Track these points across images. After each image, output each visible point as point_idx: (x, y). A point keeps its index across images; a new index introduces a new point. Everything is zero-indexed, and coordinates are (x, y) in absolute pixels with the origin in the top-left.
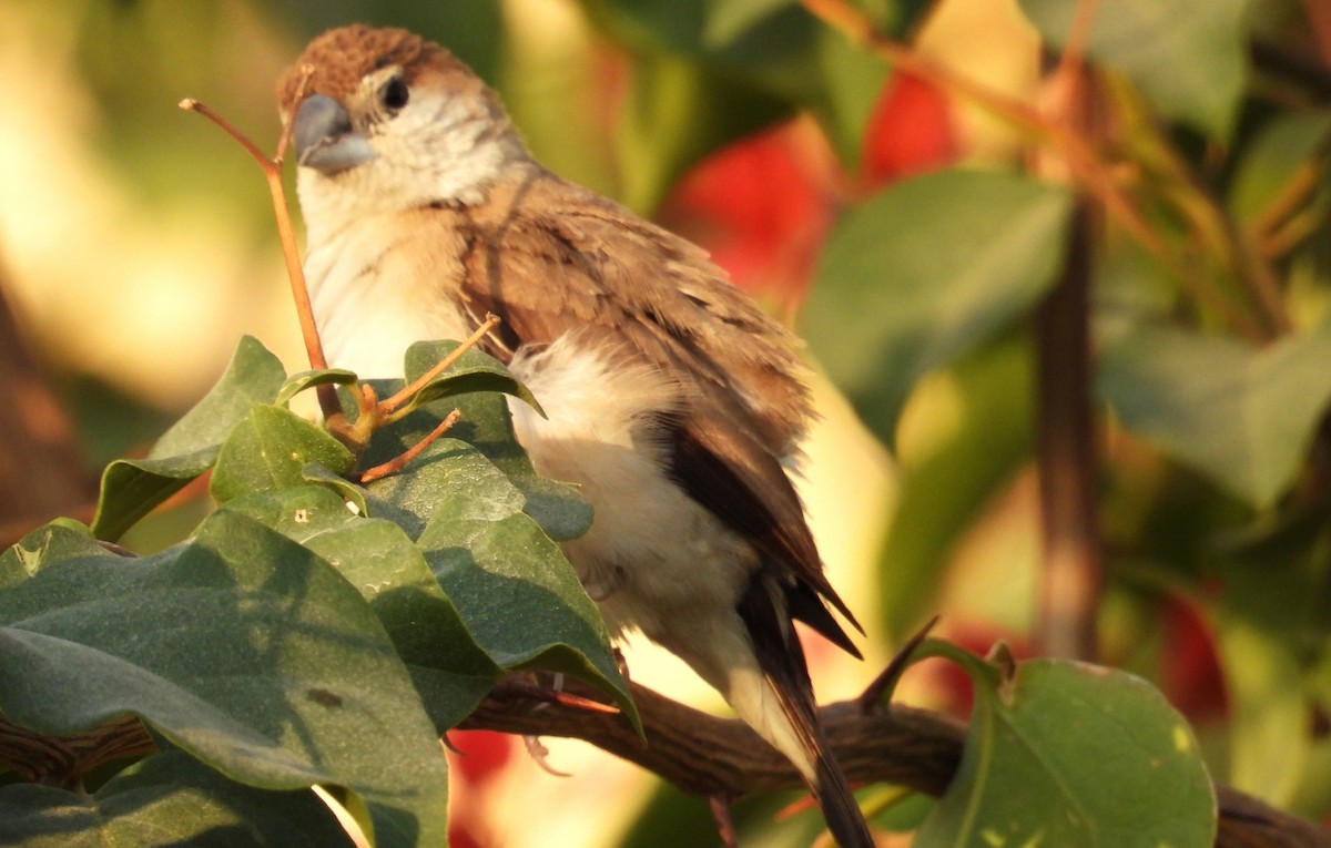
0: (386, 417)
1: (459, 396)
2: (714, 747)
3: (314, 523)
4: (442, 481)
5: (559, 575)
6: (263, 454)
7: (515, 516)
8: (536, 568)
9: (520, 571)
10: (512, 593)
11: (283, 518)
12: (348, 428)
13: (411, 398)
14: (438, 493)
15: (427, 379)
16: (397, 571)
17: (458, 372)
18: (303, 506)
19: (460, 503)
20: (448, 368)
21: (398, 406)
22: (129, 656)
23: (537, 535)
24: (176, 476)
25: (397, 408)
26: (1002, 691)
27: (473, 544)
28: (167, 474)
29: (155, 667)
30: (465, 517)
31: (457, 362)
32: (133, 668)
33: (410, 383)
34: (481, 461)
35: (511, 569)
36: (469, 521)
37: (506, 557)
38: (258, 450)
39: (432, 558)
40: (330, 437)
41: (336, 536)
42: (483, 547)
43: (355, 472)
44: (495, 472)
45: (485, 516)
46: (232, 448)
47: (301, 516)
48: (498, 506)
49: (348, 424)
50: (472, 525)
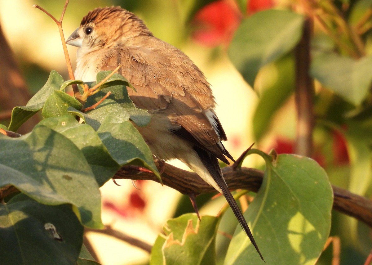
0: (91, 93)
1: (113, 86)
2: (190, 181)
3: (67, 126)
4: (107, 111)
5: (138, 138)
6: (57, 104)
7: (125, 122)
8: (131, 136)
9: (127, 137)
10: (125, 143)
11: (59, 124)
12: (81, 96)
13: (98, 88)
14: (106, 114)
15: (103, 82)
16: (90, 139)
17: (111, 80)
18: (64, 121)
19: (110, 118)
20: (109, 79)
21: (95, 90)
22: (13, 167)
23: (132, 127)
24: (33, 111)
25: (94, 90)
26: (273, 163)
27: (114, 130)
28: (30, 110)
29: (20, 170)
30: (112, 122)
31: (111, 77)
32: (13, 170)
33: (98, 83)
34: (118, 105)
35: (124, 137)
36: (113, 123)
37: (123, 133)
38: (55, 103)
39: (100, 135)
40: (75, 99)
41: (74, 129)
42: (117, 130)
43: (83, 109)
44: (121, 108)
45: (117, 122)
46: (48, 102)
47: (64, 124)
48: (121, 119)
49: (81, 95)
50: (114, 124)
